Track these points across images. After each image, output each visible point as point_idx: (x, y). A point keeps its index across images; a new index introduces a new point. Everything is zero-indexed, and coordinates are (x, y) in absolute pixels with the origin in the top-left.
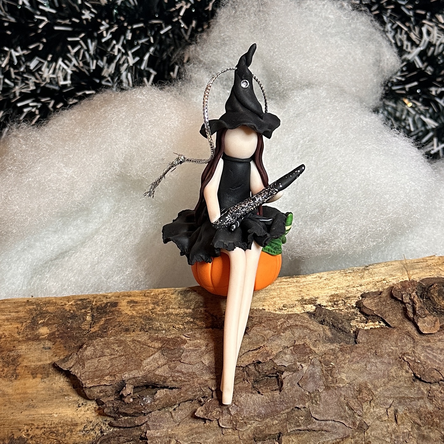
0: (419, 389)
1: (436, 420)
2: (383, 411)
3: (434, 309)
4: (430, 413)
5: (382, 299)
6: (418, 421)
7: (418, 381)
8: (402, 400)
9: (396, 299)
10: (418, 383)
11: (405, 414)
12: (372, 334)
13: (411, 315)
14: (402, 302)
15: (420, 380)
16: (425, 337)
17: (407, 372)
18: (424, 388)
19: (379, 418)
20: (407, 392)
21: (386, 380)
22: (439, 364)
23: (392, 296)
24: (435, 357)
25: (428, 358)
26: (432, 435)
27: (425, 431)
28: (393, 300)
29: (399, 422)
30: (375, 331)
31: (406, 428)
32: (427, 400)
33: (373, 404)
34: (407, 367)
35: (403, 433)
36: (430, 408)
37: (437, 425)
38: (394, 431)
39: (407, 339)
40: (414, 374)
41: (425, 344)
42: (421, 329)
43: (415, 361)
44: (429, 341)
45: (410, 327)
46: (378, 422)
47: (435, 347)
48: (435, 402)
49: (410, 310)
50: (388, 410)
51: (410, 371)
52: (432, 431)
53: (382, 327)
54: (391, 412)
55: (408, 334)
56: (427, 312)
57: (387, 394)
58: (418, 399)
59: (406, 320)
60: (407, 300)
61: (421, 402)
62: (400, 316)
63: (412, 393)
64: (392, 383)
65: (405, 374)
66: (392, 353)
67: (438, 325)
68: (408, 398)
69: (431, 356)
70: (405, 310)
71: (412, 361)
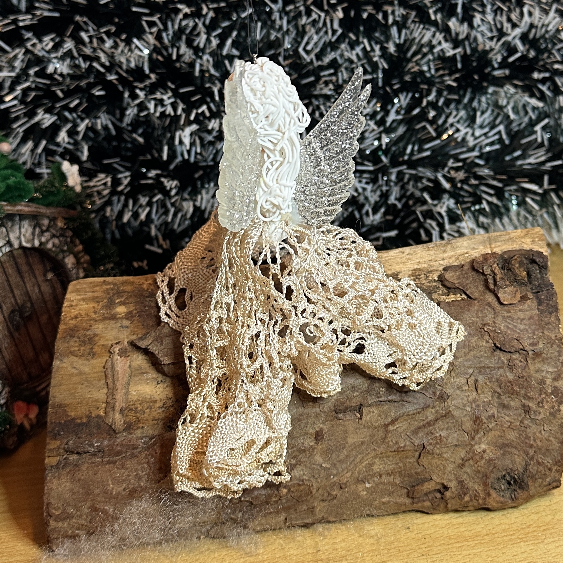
0: (500, 358)
1: (516, 388)
2: (463, 381)
3: (515, 280)
4: (510, 382)
5: (464, 272)
6: (499, 390)
7: (498, 351)
8: (482, 369)
9: (477, 271)
10: (498, 352)
11: (486, 383)
12: (454, 306)
13: (492, 286)
14: (483, 274)
15: (500, 349)
16: (506, 308)
17: (487, 342)
18: (504, 357)
19: (459, 388)
20: (487, 362)
21: (466, 350)
22: (519, 333)
23: (473, 269)
24: (516, 327)
25: (508, 328)
26: (512, 403)
27: (505, 400)
28: (474, 273)
29: (479, 391)
30: (455, 303)
31: (487, 398)
32: (507, 369)
33: (453, 374)
34: (487, 337)
35: (484, 402)
36: (510, 376)
37: (517, 393)
38: (475, 401)
39: (488, 310)
40: (495, 344)
41: (506, 314)
42: (502, 300)
43: (495, 331)
44: (509, 312)
45: (491, 298)
46: (458, 392)
47: (516, 317)
48: (515, 371)
49: (491, 281)
50: (469, 380)
51: (491, 341)
52: (513, 400)
53: (463, 299)
54: (471, 381)
55: (489, 305)
56: (508, 283)
57: (467, 364)
58: (499, 368)
59: (487, 291)
60: (487, 271)
61: (501, 372)
62: (481, 288)
63: (492, 362)
64: (472, 353)
65: (485, 344)
66: (473, 324)
67: (519, 295)
68: (489, 367)
69: (511, 326)
70: (486, 281)
71: (492, 331)
